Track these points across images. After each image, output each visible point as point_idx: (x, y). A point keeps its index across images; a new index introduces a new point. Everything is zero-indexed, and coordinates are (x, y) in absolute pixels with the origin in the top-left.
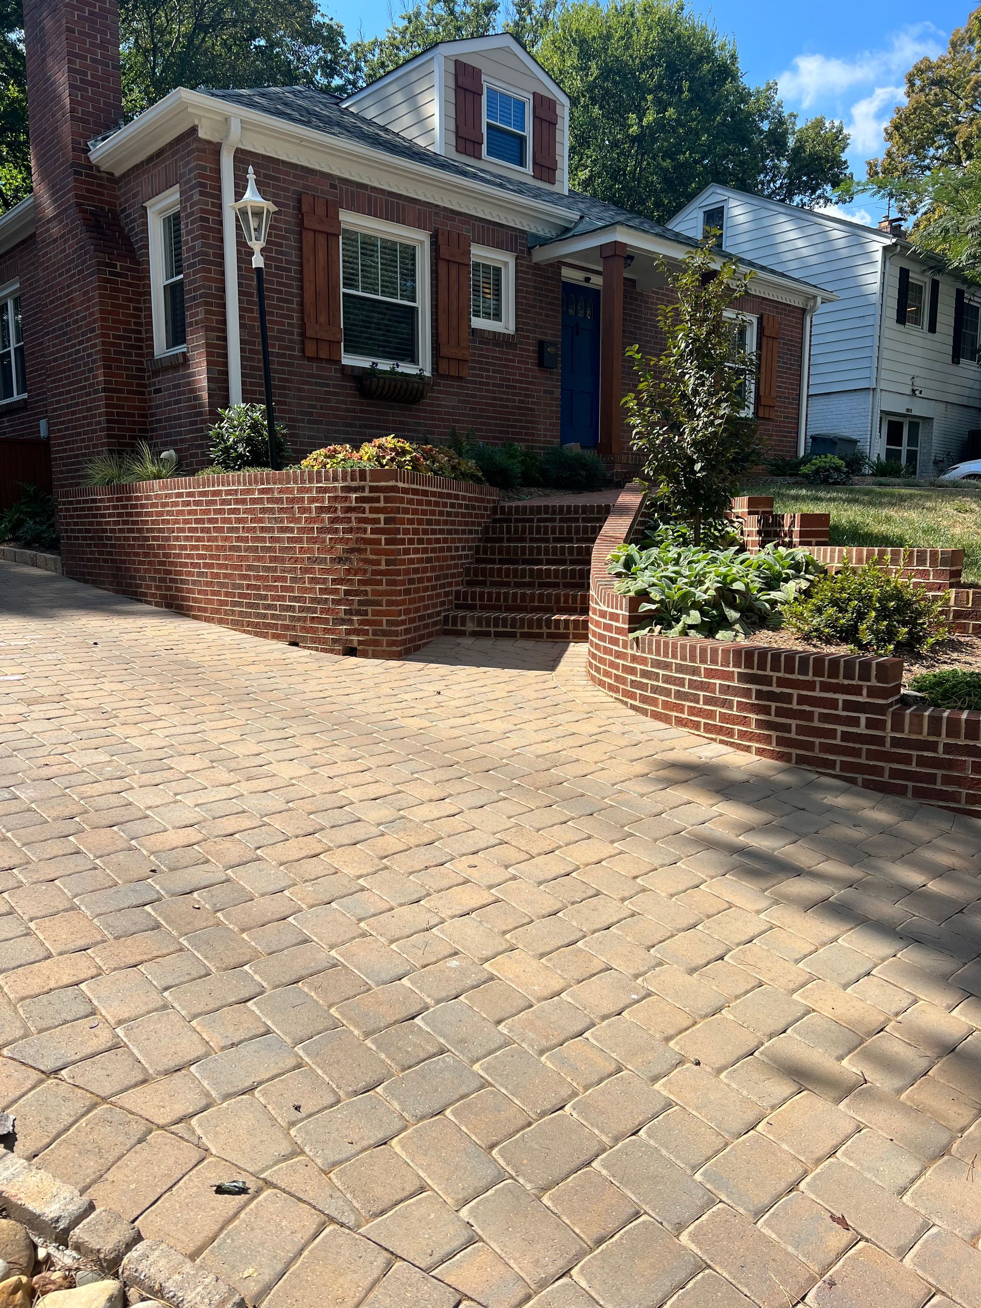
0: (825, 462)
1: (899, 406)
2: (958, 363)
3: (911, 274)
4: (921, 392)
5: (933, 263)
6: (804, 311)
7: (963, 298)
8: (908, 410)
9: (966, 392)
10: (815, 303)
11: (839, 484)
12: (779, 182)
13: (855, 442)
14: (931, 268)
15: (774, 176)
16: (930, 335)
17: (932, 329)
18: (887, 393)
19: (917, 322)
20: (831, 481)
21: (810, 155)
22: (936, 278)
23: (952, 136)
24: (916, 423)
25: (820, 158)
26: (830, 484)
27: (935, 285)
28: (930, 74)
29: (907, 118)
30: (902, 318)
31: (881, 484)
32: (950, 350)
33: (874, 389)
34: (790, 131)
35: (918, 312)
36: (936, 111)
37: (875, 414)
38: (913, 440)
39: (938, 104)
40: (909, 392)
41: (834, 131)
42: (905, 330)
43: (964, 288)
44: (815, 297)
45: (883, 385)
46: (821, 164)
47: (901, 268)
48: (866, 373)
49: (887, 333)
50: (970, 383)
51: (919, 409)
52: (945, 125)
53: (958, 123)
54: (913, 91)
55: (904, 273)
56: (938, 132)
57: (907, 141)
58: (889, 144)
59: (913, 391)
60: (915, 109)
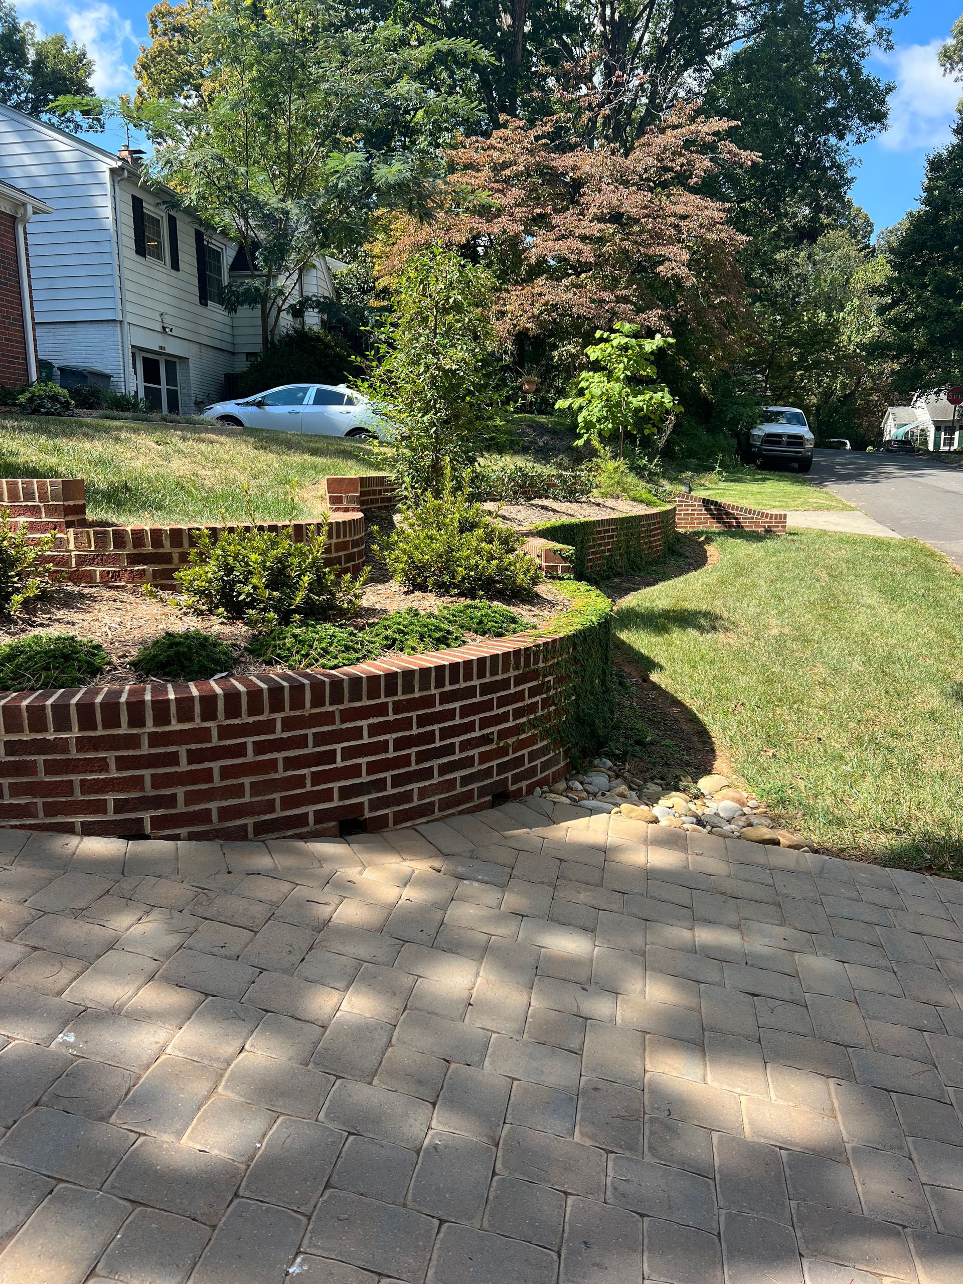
0: (45, 391)
1: (152, 343)
2: (206, 305)
3: (145, 204)
4: (171, 330)
5: (168, 199)
6: (13, 219)
7: (203, 240)
8: (161, 347)
9: (218, 335)
10: (26, 210)
11: (52, 414)
12: (24, 95)
13: (108, 377)
14: (164, 203)
15: (16, 86)
16: (173, 272)
17: (175, 266)
18: (136, 328)
19: (159, 256)
20: (43, 410)
21: (53, 72)
22: (172, 213)
23: (197, 88)
24: (173, 362)
25: (65, 79)
26: (43, 414)
27: (172, 221)
28: (170, 19)
29: (153, 60)
30: (141, 250)
31: (107, 418)
32: (196, 290)
33: (121, 322)
34: (30, 42)
35: (159, 247)
36: (180, 58)
37: (126, 349)
38: (172, 380)
39: (181, 52)
40: (160, 329)
41: (78, 53)
42: (147, 264)
43: (202, 229)
44: (24, 205)
45: (129, 318)
46: (66, 85)
47: (133, 196)
48: (108, 304)
49: (126, 263)
50: (220, 327)
51: (173, 348)
52: (190, 75)
53: (202, 76)
54: (156, 33)
55: (137, 203)
56: (187, 82)
57: (155, 83)
58: (140, 83)
59: (164, 328)
60: (160, 52)
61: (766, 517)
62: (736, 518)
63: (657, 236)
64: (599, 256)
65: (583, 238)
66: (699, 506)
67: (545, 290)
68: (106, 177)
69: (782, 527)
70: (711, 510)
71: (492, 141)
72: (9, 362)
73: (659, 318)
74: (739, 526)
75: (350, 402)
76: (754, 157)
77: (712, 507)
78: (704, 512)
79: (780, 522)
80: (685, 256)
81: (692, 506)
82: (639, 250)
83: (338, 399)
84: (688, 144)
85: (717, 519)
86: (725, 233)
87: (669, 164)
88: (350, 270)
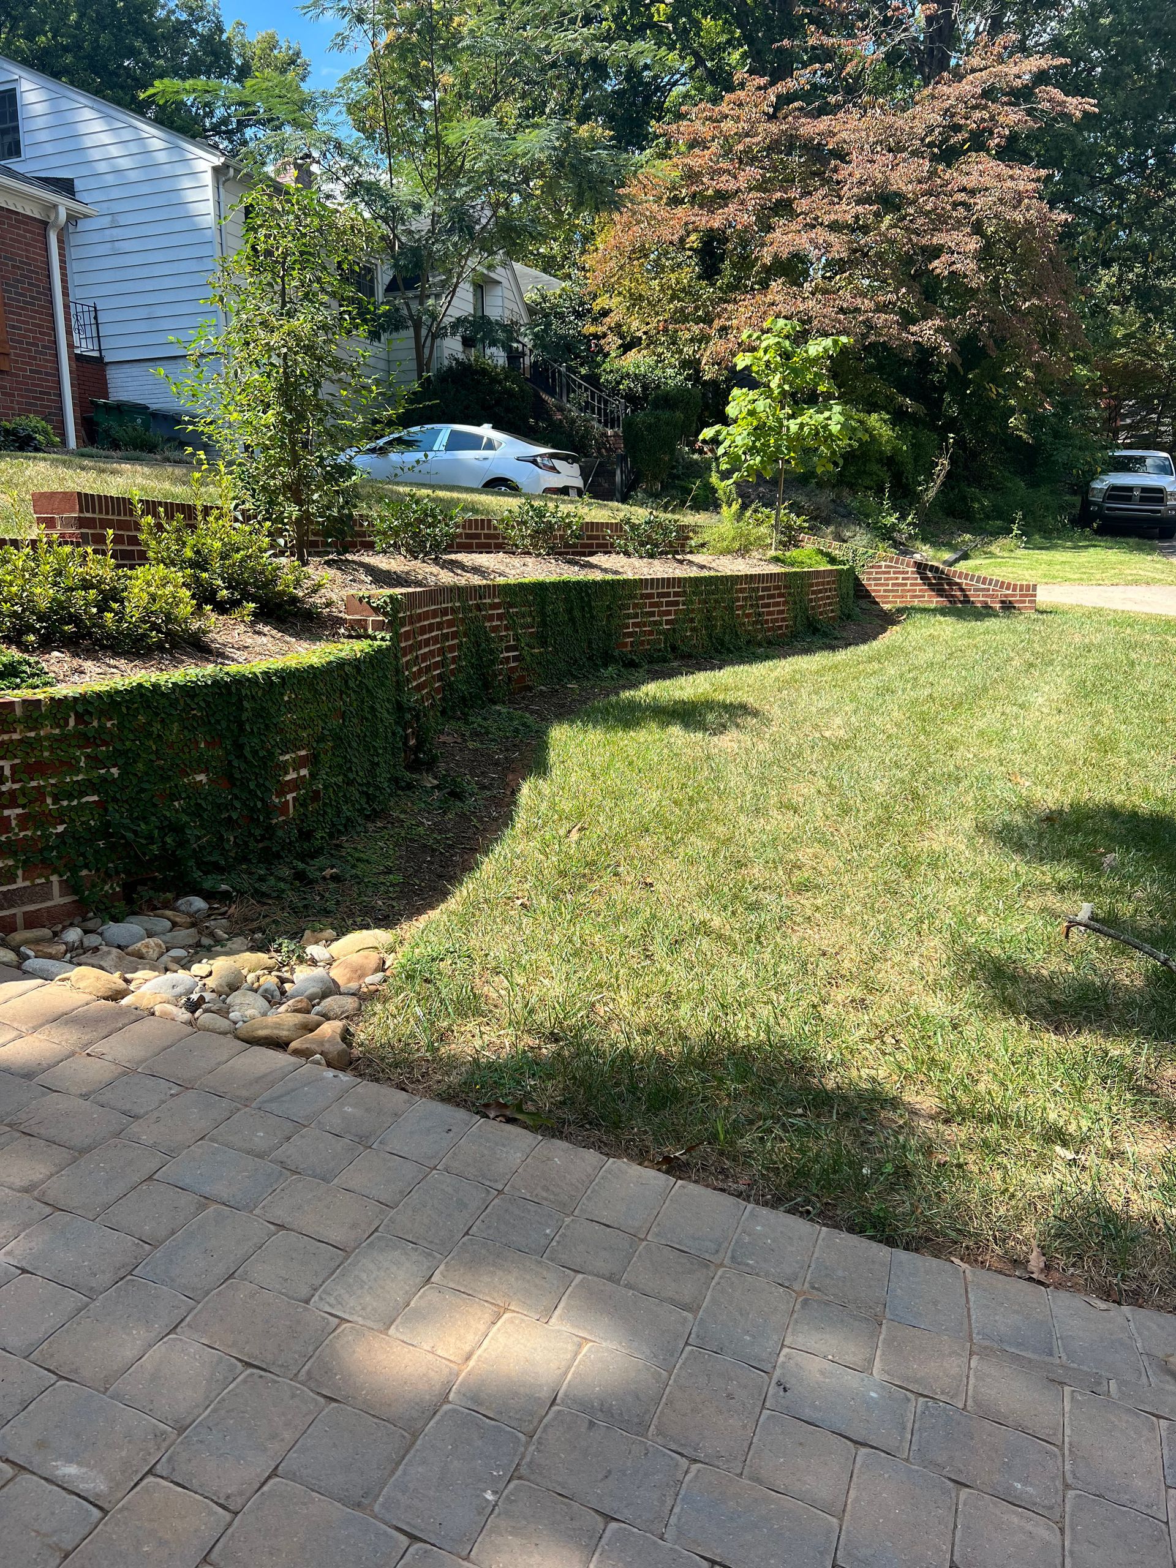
6: (44, 225)
61: (1008, 588)
62: (962, 590)
63: (939, 221)
64: (855, 251)
65: (834, 227)
66: (913, 573)
67: (779, 298)
68: (208, 178)
69: (1030, 602)
70: (928, 578)
71: (724, 108)
72: (34, 398)
73: (936, 331)
74: (966, 601)
75: (490, 446)
76: (1087, 106)
77: (930, 574)
78: (919, 581)
79: (1027, 596)
80: (973, 244)
81: (903, 573)
82: (910, 240)
83: (474, 443)
84: (989, 93)
85: (938, 590)
86: (1032, 211)
87: (962, 122)
88: (563, 289)
